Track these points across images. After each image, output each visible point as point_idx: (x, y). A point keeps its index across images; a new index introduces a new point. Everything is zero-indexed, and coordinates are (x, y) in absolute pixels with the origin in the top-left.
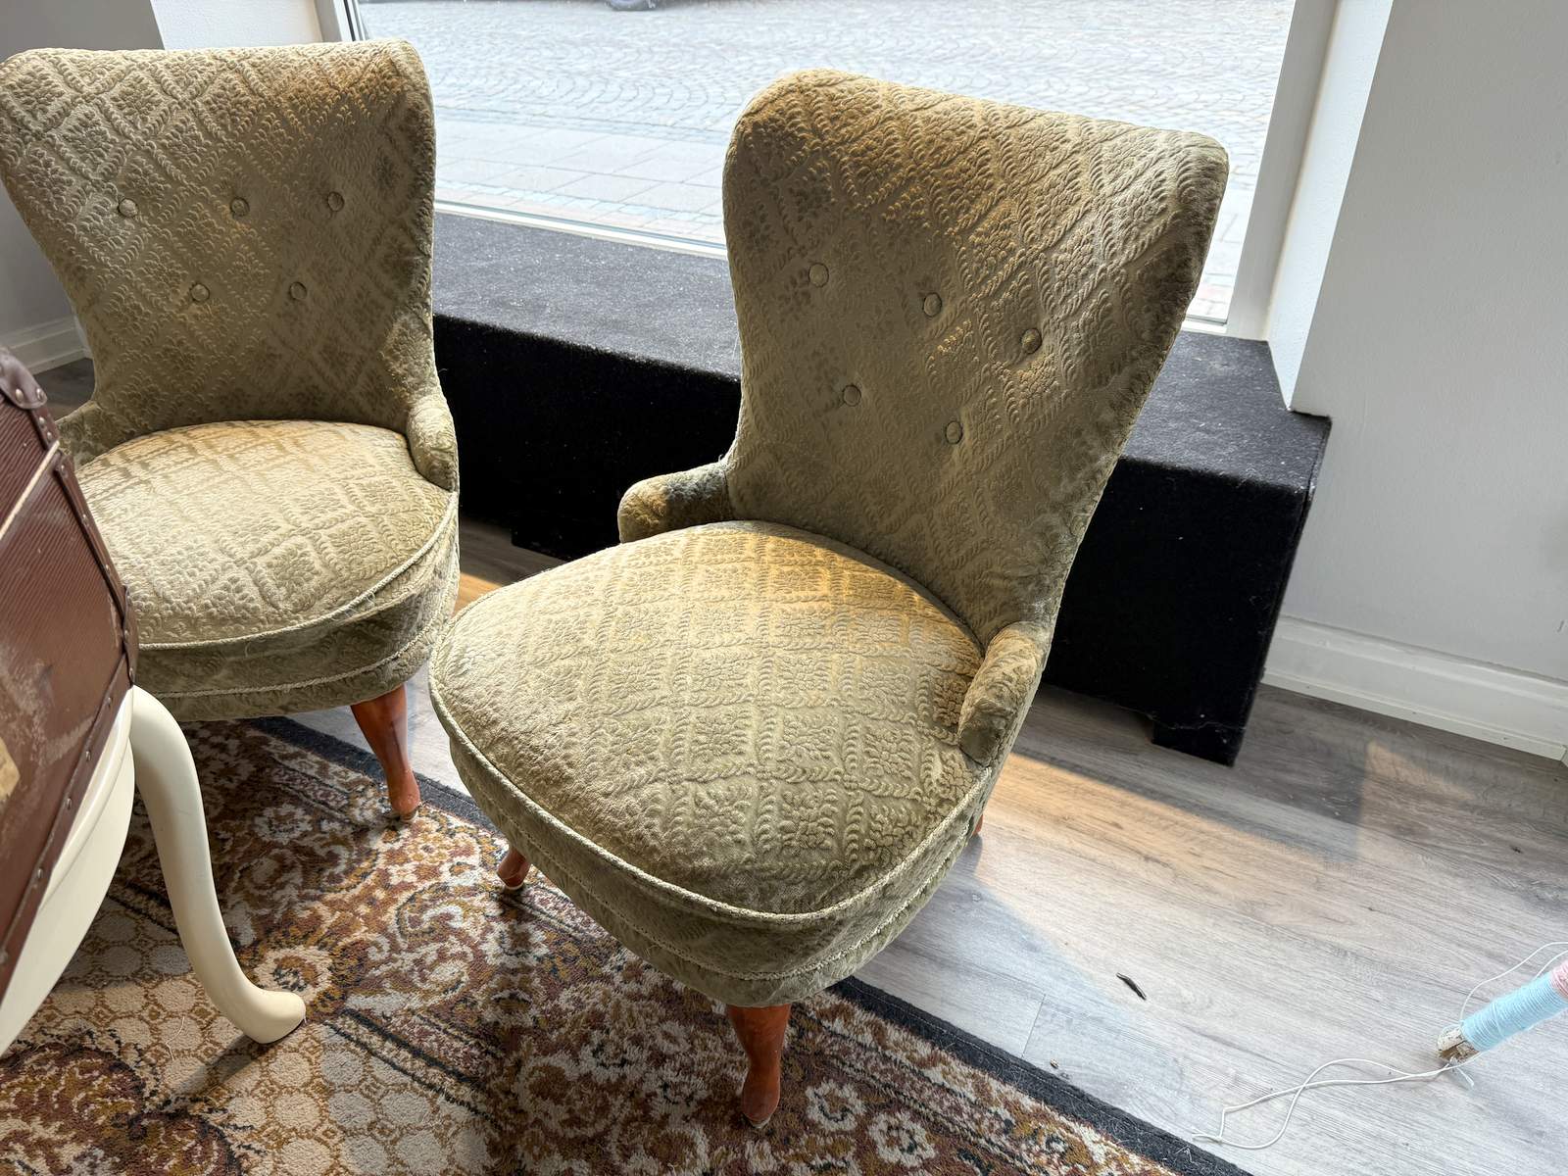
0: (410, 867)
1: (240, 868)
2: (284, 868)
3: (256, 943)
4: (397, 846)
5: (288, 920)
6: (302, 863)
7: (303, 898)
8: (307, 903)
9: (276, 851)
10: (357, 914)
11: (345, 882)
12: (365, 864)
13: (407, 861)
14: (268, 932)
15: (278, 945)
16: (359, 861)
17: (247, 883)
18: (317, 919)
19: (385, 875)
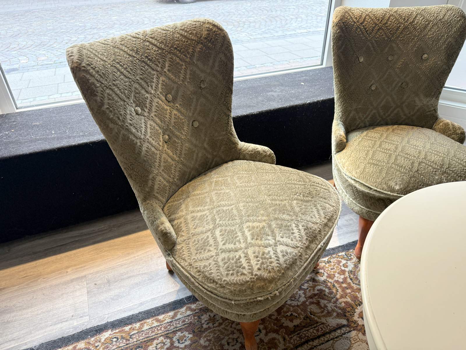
0: (337, 275)
1: (310, 314)
2: (318, 303)
3: (348, 320)
4: (326, 274)
5: (343, 309)
6: (318, 298)
7: (335, 302)
8: (338, 302)
9: (307, 303)
10: (350, 293)
11: (334, 291)
12: (329, 284)
13: (334, 275)
14: (345, 316)
15: (352, 315)
16: (327, 285)
17: (318, 315)
18: (346, 303)
19: (337, 282)
